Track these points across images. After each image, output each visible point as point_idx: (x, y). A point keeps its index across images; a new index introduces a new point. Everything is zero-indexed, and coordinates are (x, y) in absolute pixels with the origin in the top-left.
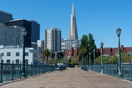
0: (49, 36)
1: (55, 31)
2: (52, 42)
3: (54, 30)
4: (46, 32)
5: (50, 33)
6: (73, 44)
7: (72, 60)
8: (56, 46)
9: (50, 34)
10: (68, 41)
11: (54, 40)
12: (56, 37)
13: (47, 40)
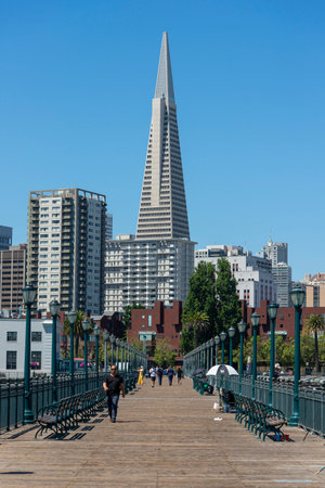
0: (50, 225)
1: (79, 204)
2: (63, 255)
3: (75, 198)
4: (36, 209)
5: (55, 211)
6: (161, 263)
7: (158, 348)
8: (84, 276)
9: (55, 219)
10: (135, 244)
11: (71, 247)
12: (83, 229)
13: (41, 246)
